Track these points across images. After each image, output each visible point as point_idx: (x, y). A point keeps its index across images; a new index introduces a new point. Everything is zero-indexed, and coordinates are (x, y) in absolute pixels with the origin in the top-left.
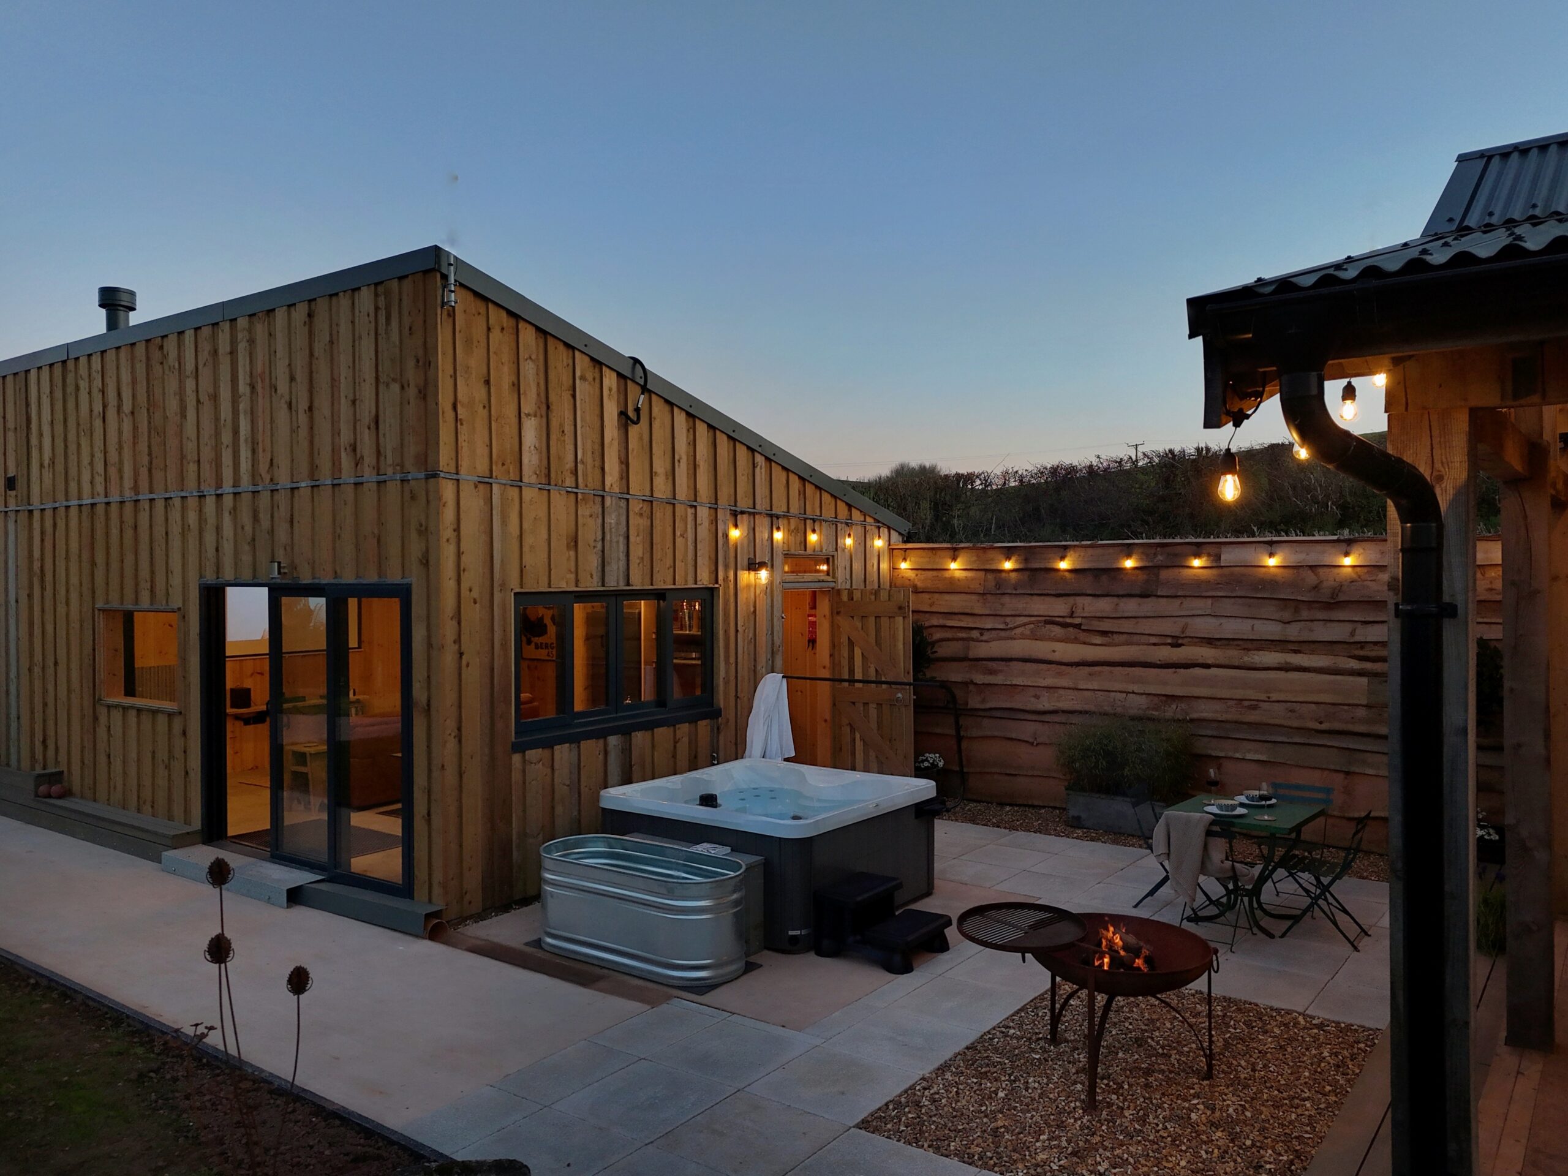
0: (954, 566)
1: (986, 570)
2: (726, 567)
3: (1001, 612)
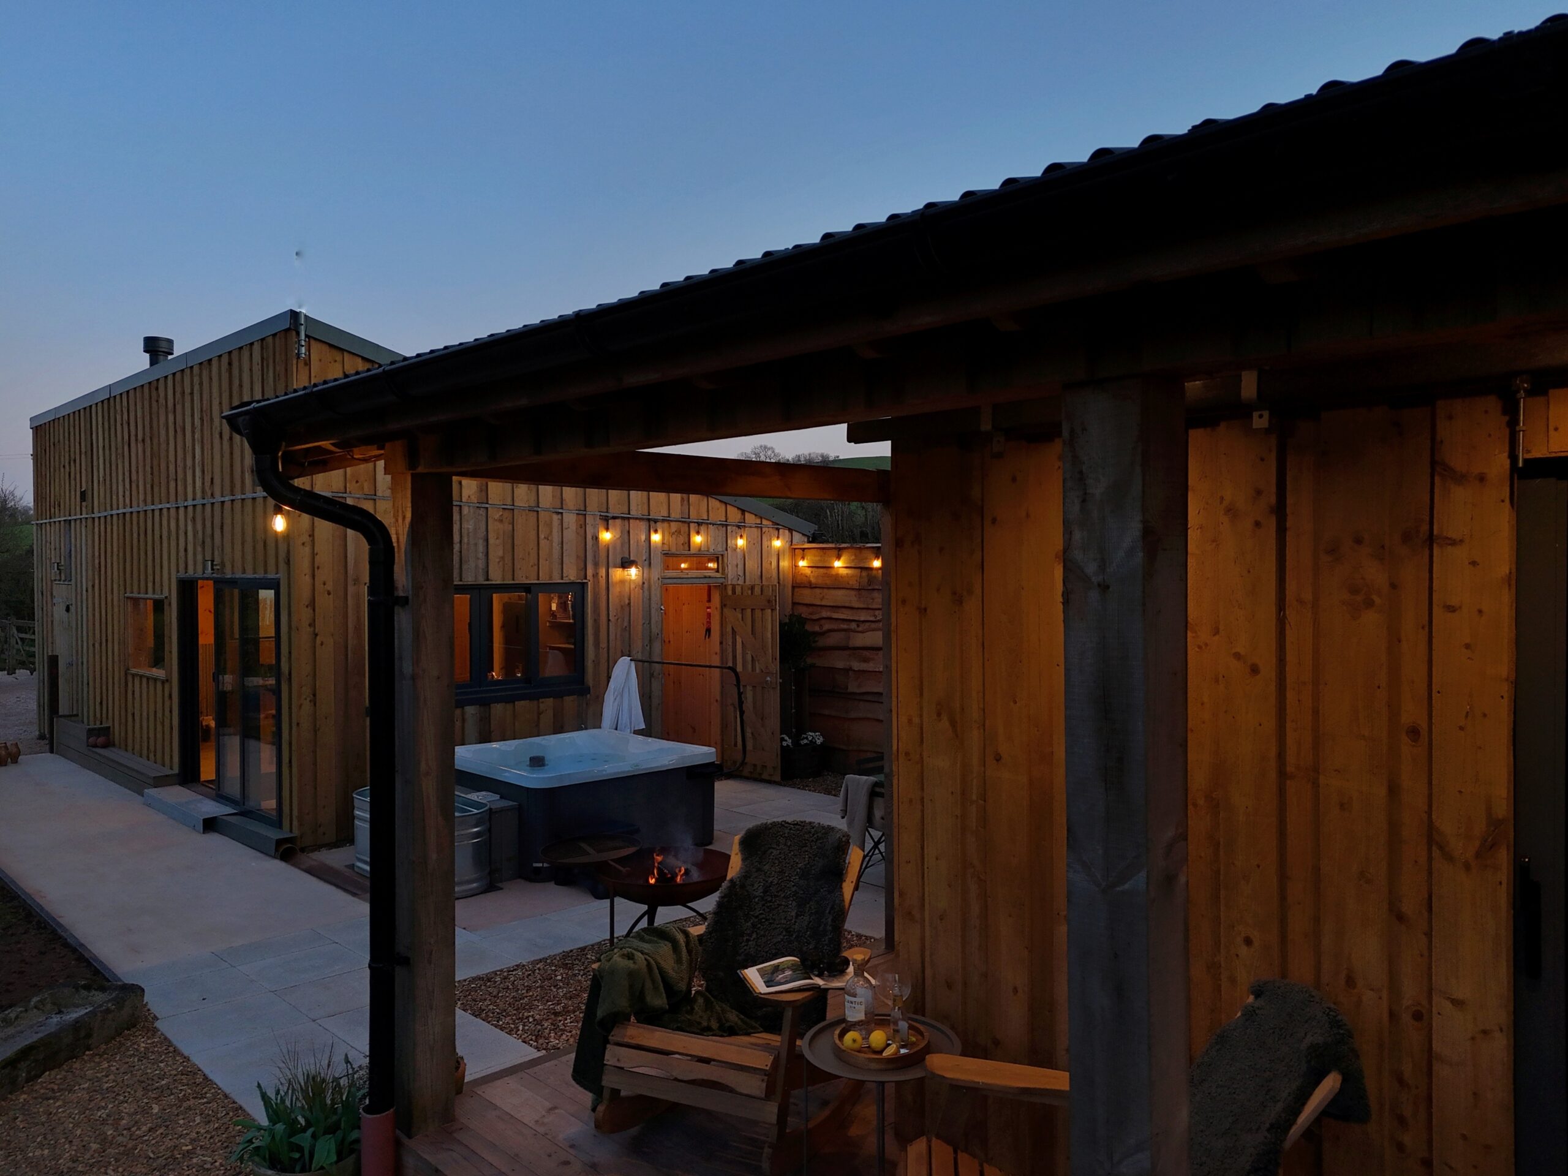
0: (838, 564)
1: (861, 568)
2: (596, 565)
3: (870, 607)
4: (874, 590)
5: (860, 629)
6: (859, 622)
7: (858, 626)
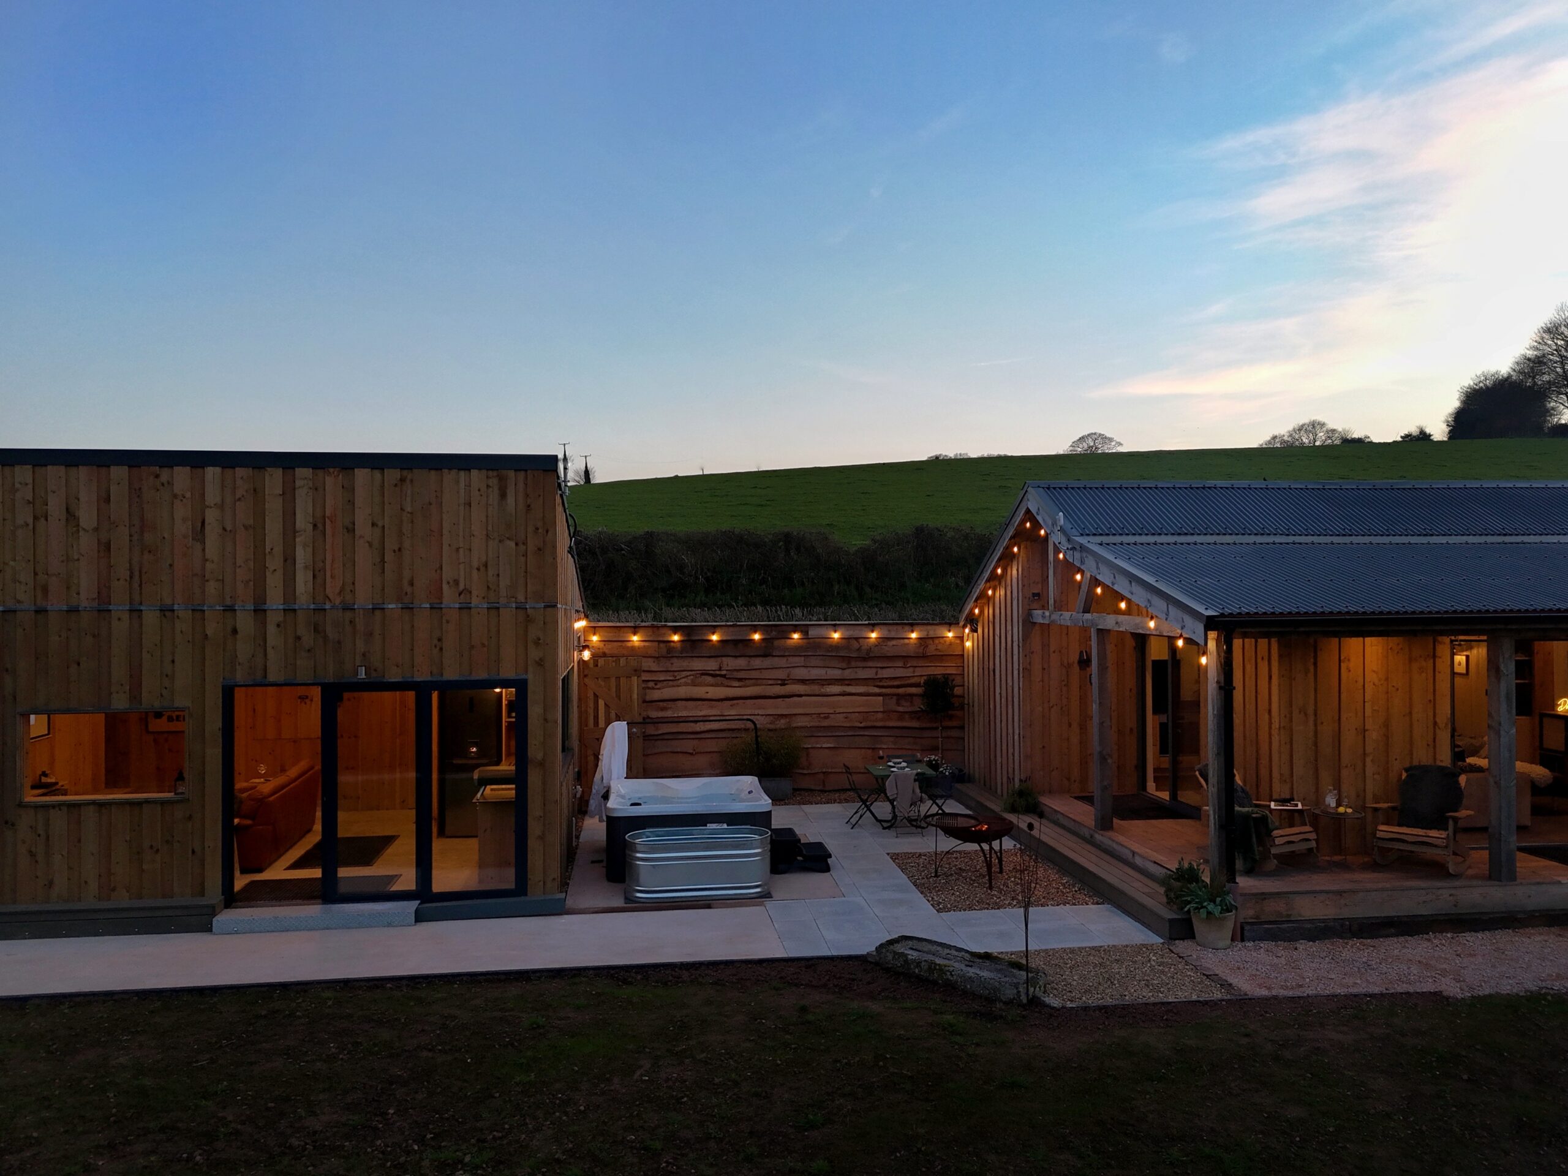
0: (635, 638)
1: (659, 642)
3: (670, 669)
4: (673, 657)
5: (657, 687)
6: (656, 682)
7: (656, 684)
